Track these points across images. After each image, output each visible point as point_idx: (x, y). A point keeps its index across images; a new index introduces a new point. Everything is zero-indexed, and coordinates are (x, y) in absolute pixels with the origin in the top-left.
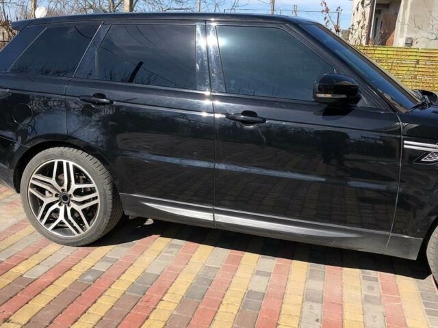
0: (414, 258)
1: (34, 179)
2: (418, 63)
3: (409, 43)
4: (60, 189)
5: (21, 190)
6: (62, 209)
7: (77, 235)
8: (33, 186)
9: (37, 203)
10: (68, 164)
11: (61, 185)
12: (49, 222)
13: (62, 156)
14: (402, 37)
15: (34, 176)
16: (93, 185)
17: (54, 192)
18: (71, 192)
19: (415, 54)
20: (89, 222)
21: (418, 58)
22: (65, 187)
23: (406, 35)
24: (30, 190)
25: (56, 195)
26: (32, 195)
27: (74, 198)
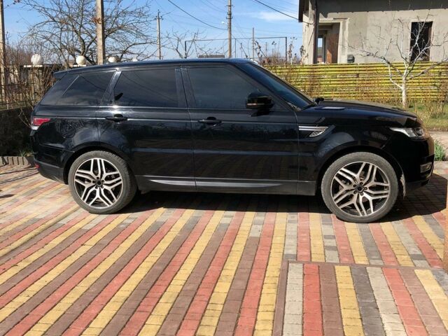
0: (313, 194)
1: (78, 173)
2: (358, 77)
3: (351, 60)
4: (95, 177)
5: (69, 182)
6: (98, 190)
7: (109, 206)
8: (77, 178)
9: (80, 188)
10: (100, 161)
11: (96, 174)
12: (89, 201)
13: (96, 156)
14: (343, 54)
15: (78, 171)
16: (118, 172)
17: (92, 180)
18: (103, 178)
19: (354, 69)
20: (116, 197)
21: (358, 72)
22: (99, 176)
23: (347, 52)
24: (75, 180)
25: (94, 182)
26: (77, 183)
27: (106, 182)
